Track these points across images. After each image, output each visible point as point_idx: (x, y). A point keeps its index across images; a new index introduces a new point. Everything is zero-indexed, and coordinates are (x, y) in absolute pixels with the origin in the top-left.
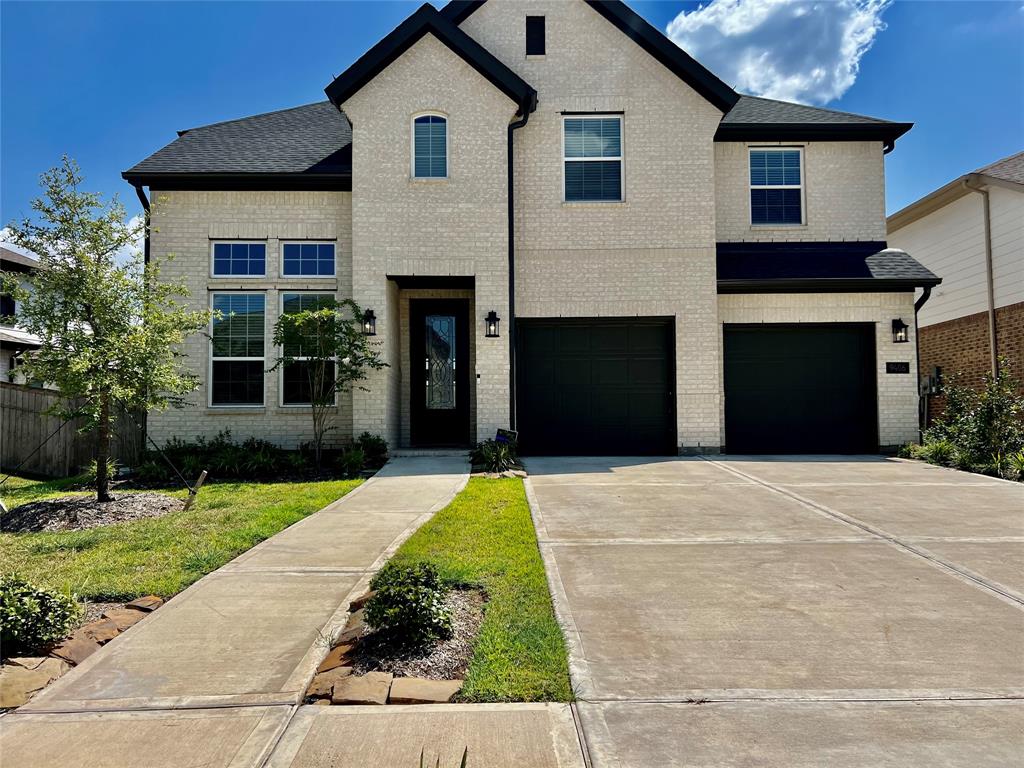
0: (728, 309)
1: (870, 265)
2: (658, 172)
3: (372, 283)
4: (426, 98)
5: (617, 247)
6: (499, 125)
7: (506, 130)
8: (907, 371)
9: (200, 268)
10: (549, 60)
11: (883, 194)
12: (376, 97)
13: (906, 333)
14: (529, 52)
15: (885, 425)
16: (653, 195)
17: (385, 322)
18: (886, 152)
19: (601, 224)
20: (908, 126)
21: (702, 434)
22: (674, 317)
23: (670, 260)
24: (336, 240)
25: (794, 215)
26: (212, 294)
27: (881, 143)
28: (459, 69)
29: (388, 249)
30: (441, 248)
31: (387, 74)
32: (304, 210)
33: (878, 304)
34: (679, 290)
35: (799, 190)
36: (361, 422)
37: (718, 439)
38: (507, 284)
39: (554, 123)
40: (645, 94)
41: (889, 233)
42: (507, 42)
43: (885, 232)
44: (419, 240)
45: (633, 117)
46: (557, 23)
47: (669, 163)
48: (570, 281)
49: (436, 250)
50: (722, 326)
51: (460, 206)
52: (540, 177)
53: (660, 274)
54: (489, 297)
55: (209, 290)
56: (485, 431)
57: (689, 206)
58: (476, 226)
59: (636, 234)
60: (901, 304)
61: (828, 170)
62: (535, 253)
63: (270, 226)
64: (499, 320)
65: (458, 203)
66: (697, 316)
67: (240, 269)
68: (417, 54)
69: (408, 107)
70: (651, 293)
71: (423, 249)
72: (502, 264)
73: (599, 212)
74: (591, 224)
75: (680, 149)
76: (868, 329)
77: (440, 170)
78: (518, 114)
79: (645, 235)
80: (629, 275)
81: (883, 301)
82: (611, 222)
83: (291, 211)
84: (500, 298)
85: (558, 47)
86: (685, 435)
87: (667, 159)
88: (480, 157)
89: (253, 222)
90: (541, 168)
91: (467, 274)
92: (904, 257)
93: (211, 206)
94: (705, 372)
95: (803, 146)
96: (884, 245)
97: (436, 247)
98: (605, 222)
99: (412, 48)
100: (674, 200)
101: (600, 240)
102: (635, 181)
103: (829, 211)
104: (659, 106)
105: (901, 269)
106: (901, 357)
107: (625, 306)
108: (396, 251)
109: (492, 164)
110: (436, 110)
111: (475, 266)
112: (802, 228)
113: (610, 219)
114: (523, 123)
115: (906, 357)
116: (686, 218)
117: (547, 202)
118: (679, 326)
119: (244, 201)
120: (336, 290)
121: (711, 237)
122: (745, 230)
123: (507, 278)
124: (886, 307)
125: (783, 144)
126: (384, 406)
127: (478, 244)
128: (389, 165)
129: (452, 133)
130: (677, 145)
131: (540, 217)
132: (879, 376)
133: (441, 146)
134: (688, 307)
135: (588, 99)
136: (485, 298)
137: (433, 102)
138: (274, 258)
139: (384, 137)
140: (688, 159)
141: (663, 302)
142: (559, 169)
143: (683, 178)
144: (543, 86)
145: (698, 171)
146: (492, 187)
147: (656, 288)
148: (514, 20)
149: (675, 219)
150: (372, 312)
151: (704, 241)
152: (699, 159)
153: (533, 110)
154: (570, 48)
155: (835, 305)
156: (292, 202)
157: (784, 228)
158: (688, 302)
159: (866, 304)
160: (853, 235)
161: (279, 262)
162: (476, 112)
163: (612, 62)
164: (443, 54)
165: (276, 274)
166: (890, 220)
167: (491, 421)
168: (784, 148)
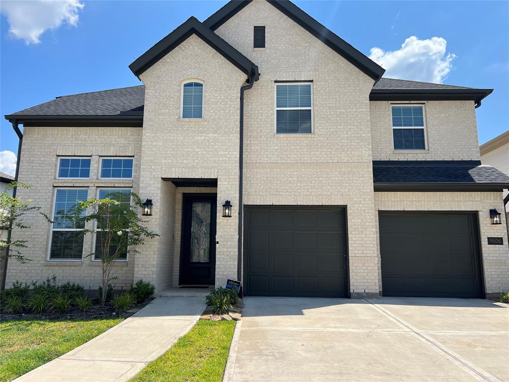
0: (381, 201)
1: (472, 175)
2: (334, 116)
3: (152, 182)
4: (191, 72)
5: (309, 161)
6: (235, 87)
7: (239, 90)
8: (502, 244)
9: (49, 173)
10: (267, 51)
11: (476, 132)
12: (161, 71)
13: (500, 218)
14: (255, 46)
15: (489, 279)
16: (331, 130)
17: (159, 207)
18: (476, 107)
19: (298, 147)
20: (490, 91)
21: (366, 284)
22: (346, 206)
23: (343, 170)
24: (133, 156)
25: (420, 145)
26: (56, 189)
27: (473, 102)
28: (211, 54)
29: (163, 161)
30: (197, 161)
31: (167, 58)
32: (115, 139)
33: (479, 200)
34: (349, 189)
35: (423, 129)
36: (139, 273)
37: (377, 288)
38: (238, 183)
39: (270, 87)
40: (326, 70)
41: (481, 155)
42: (242, 41)
43: (479, 155)
44: (183, 156)
45: (319, 84)
46: (273, 30)
47: (342, 111)
48: (278, 182)
49: (194, 162)
50: (377, 213)
51: (209, 135)
52: (261, 119)
53: (336, 179)
54: (226, 191)
55: (54, 187)
56: (221, 280)
57: (355, 137)
58: (219, 148)
59: (321, 154)
60: (494, 199)
61: (441, 118)
62: (257, 164)
63: (94, 148)
64: (231, 206)
65: (208, 133)
66: (361, 205)
67: (74, 174)
68: (187, 46)
69: (180, 77)
70: (331, 191)
71: (185, 162)
72: (235, 171)
73: (297, 140)
74: (292, 147)
75: (348, 102)
76: (474, 216)
77: (199, 114)
78: (248, 81)
79: (327, 154)
80: (317, 179)
81: (482, 197)
82: (304, 146)
83: (107, 139)
84: (233, 192)
85: (273, 43)
86: (355, 284)
87: (340, 108)
88: (222, 106)
89: (84, 146)
90: (262, 114)
91: (213, 177)
92: (494, 170)
93: (59, 136)
94: (367, 242)
95: (424, 104)
96: (479, 163)
97: (194, 160)
98: (301, 146)
99: (184, 43)
100: (345, 132)
101: (298, 157)
102: (320, 122)
103: (442, 142)
104: (334, 77)
105: (493, 177)
106: (497, 234)
107: (314, 198)
108: (169, 163)
109: (230, 110)
110: (197, 79)
111: (218, 172)
112: (426, 152)
113: (304, 144)
114: (250, 87)
115: (500, 234)
116: (352, 144)
117: (265, 134)
118: (349, 211)
119: (79, 133)
120: (132, 187)
121: (369, 156)
122: (390, 153)
123: (238, 180)
124: (485, 201)
125: (412, 102)
126: (155, 262)
127: (220, 158)
128: (167, 111)
129: (205, 92)
130: (347, 101)
131: (260, 143)
132: (483, 246)
133: (199, 99)
134: (355, 199)
135: (291, 73)
136: (223, 193)
137: (195, 74)
138: (96, 167)
139: (164, 94)
140: (353, 108)
141: (339, 196)
142: (272, 114)
143: (350, 120)
144: (263, 66)
145: (359, 115)
146: (230, 124)
147: (334, 188)
148: (246, 28)
149: (346, 144)
150: (151, 201)
151: (364, 158)
152: (360, 108)
153: (257, 79)
154: (280, 44)
155: (450, 200)
156: (108, 133)
157: (415, 152)
158: (355, 196)
159: (471, 199)
160: (459, 157)
161: (98, 170)
162: (221, 80)
163: (305, 52)
164: (202, 46)
165: (95, 177)
166: (482, 148)
167: (225, 273)
168: (413, 105)
